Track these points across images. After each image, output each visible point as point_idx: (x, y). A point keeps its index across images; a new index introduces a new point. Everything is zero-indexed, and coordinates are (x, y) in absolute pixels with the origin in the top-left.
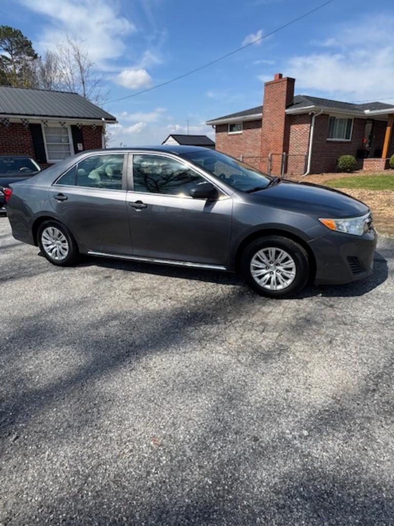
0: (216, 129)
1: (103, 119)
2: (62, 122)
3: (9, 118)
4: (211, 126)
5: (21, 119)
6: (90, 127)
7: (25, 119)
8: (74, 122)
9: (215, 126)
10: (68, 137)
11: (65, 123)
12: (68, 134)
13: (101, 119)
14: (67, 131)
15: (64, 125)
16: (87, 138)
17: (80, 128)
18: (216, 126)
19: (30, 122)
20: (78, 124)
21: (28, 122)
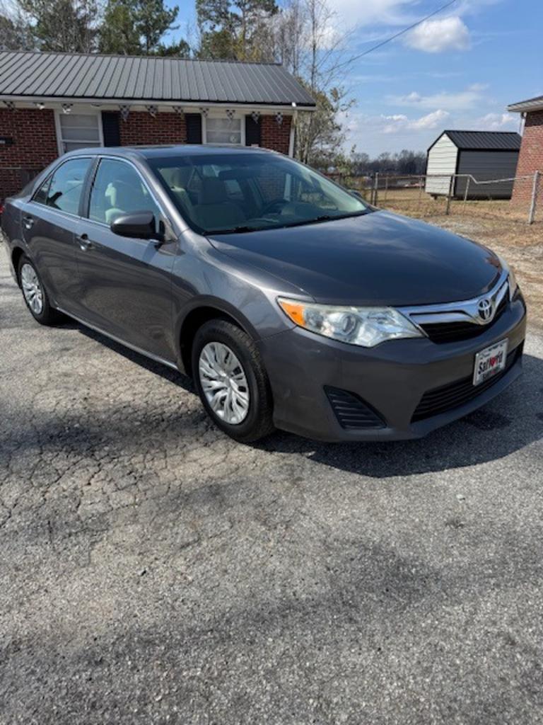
0: (527, 119)
1: (294, 105)
2: (231, 110)
3: (157, 106)
4: (519, 114)
5: (173, 107)
6: (273, 118)
7: (179, 107)
8: (248, 109)
9: (525, 114)
10: (240, 134)
11: (234, 111)
12: (239, 129)
13: (290, 104)
14: (239, 124)
15: (233, 114)
16: (268, 135)
17: (256, 119)
18: (528, 113)
19: (187, 110)
20: (254, 112)
21: (182, 111)
